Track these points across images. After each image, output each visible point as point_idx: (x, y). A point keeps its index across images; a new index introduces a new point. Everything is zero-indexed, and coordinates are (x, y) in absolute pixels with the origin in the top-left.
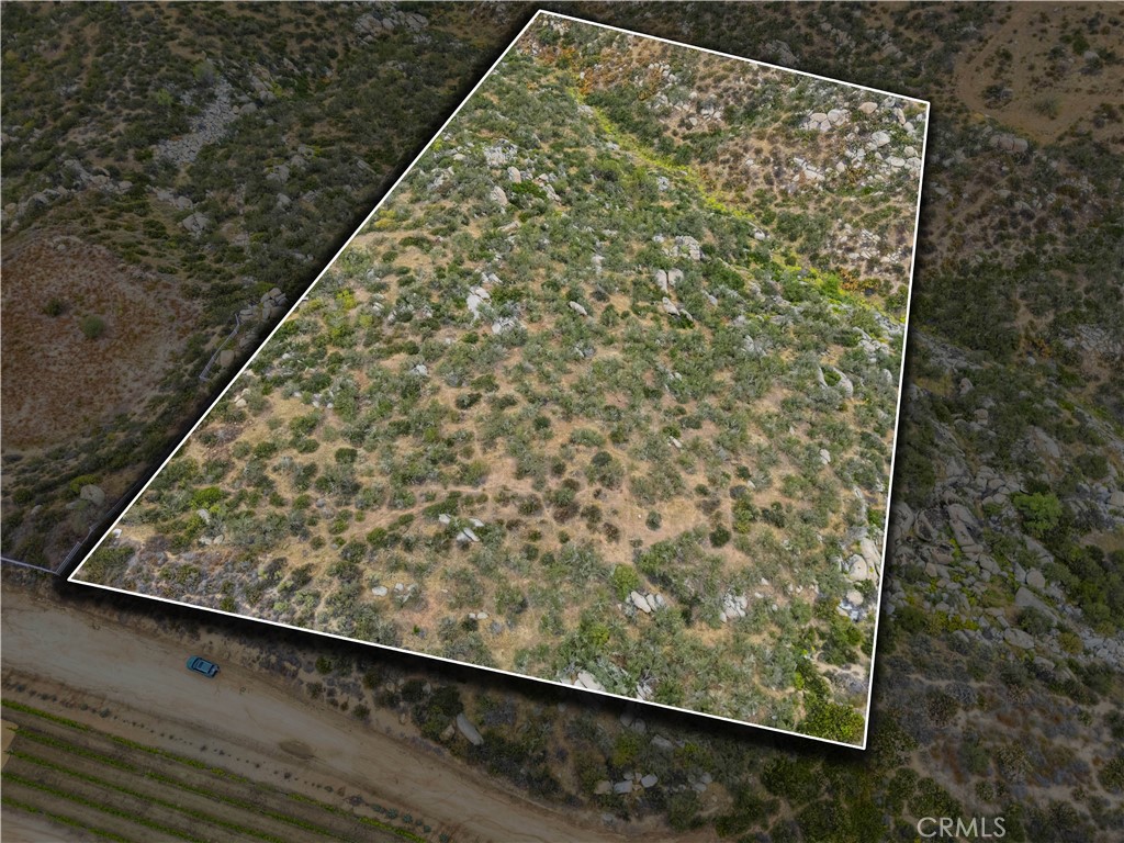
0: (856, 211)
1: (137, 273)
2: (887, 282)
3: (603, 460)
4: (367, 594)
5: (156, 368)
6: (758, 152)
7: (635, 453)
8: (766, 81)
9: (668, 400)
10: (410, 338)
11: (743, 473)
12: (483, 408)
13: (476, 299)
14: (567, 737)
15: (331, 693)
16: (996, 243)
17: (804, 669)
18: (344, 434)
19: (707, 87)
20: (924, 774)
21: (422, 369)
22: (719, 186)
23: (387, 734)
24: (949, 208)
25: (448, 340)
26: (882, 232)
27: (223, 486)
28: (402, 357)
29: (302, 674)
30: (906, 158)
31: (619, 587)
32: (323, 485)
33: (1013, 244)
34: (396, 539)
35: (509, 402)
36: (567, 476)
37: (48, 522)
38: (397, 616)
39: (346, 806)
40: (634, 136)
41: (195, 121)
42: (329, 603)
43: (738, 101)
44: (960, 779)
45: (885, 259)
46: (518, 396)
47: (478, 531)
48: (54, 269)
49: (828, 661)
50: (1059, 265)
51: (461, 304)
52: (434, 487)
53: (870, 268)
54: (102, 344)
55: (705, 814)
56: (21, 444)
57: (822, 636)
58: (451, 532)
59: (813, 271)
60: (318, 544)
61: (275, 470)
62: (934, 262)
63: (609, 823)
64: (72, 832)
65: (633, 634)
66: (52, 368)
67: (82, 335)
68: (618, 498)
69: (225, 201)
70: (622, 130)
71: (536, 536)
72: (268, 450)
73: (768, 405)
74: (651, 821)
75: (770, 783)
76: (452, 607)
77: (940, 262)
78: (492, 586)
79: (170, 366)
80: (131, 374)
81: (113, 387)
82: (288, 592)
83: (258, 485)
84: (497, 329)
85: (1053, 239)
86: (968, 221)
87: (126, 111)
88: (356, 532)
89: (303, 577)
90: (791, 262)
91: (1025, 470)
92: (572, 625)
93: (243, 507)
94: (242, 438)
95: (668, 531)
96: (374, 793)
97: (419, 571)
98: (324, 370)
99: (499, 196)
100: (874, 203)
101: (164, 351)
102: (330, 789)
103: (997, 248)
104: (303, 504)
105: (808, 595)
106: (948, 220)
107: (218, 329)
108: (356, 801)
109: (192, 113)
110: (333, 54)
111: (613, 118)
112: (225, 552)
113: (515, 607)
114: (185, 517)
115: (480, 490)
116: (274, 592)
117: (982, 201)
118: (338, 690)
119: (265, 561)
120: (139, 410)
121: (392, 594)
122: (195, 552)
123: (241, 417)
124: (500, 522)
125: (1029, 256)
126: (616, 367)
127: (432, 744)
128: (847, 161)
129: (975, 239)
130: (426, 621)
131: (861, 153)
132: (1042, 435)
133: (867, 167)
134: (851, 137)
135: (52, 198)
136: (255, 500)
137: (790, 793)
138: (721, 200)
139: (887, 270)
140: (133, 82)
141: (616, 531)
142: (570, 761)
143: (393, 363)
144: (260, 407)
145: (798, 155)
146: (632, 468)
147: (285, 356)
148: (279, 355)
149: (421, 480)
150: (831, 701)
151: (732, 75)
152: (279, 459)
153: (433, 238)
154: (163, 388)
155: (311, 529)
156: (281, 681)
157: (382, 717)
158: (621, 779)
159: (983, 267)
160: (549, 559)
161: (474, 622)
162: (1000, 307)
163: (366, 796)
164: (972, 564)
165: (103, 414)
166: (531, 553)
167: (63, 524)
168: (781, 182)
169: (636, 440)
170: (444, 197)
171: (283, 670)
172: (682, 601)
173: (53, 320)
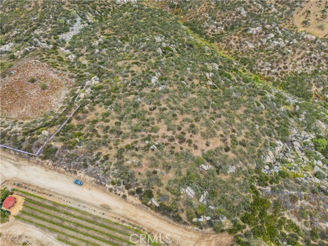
0: (264, 57)
1: (56, 71)
2: (273, 78)
3: (192, 126)
4: (125, 163)
5: (61, 98)
6: (235, 39)
7: (202, 124)
8: (237, 19)
9: (211, 110)
10: (135, 91)
11: (234, 131)
12: (157, 111)
13: (154, 80)
14: (184, 205)
15: (115, 191)
16: (306, 66)
17: (252, 187)
18: (117, 117)
19: (220, 20)
20: (288, 218)
21: (139, 99)
22: (223, 49)
23: (132, 203)
24: (292, 56)
25: (146, 91)
26: (272, 63)
27: (82, 132)
28: (133, 96)
29: (107, 185)
30: (279, 41)
31: (198, 163)
32: (112, 132)
33: (311, 67)
34: (133, 147)
35: (165, 109)
36: (182, 131)
37: (32, 141)
38: (134, 169)
39: (121, 223)
40: (198, 35)
41: (71, 28)
42: (114, 165)
43: (229, 24)
44: (299, 220)
45: (273, 71)
46: (167, 107)
47: (157, 146)
48: (32, 69)
49: (260, 185)
50: (325, 73)
51: (150, 81)
52: (143, 133)
53: (268, 73)
54: (46, 91)
55: (224, 228)
56: (23, 119)
57: (257, 178)
58: (149, 146)
59: (251, 74)
60: (111, 148)
61: (98, 127)
62: (287, 72)
63: (197, 230)
64: (41, 229)
65: (202, 176)
66: (32, 98)
67: (40, 88)
68: (197, 138)
69: (80, 51)
70: (194, 33)
71: (173, 148)
72: (95, 122)
73: (240, 112)
74: (209, 230)
75: (243, 220)
76: (150, 167)
77: (289, 72)
78: (161, 161)
79: (66, 98)
80: (54, 100)
81: (49, 103)
82: (102, 162)
83: (92, 131)
84: (160, 88)
85: (322, 65)
86: (297, 60)
87: (51, 25)
88: (121, 145)
89: (107, 158)
90: (244, 71)
91: (316, 132)
92: (184, 173)
93: (88, 138)
94: (87, 118)
95: (212, 147)
96: (128, 219)
97: (140, 157)
98: (111, 99)
99: (160, 51)
100: (269, 54)
101: (64, 93)
102: (116, 218)
103: (306, 68)
104: (106, 137)
105: (253, 166)
106: (292, 59)
107: (80, 87)
108: (123, 222)
109: (70, 26)
110: (110, 10)
111: (191, 29)
112: (84, 150)
113: (168, 168)
114: (72, 140)
115: (157, 134)
116: (98, 162)
117: (302, 54)
118: (117, 190)
119: (96, 153)
120: (57, 110)
121: (133, 163)
122: (75, 150)
123: (87, 112)
124: (163, 143)
125: (315, 70)
126: (196, 100)
127: (145, 206)
128: (261, 42)
129: (300, 65)
130: (143, 171)
131: (266, 40)
132: (320, 122)
133: (267, 44)
134: (262, 35)
135: (30, 49)
136: (92, 136)
137: (249, 223)
138: (224, 53)
139: (273, 74)
140: (53, 17)
141: (197, 147)
142: (185, 212)
143: (131, 98)
144: (92, 109)
145: (247, 40)
146: (201, 129)
147: (99, 95)
148: (97, 95)
149: (140, 131)
150: (260, 197)
151: (227, 17)
152: (98, 124)
153: (141, 62)
154: (64, 104)
155: (109, 144)
156: (101, 187)
157: (130, 198)
158: (200, 217)
159: (302, 73)
160: (177, 154)
161: (156, 171)
162: (307, 85)
163: (126, 220)
164: (301, 159)
165: (47, 111)
166: (172, 153)
167: (37, 141)
168: (241, 48)
169: (202, 120)
170: (144, 51)
171: (101, 184)
172: (216, 167)
173: (32, 84)
